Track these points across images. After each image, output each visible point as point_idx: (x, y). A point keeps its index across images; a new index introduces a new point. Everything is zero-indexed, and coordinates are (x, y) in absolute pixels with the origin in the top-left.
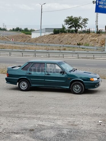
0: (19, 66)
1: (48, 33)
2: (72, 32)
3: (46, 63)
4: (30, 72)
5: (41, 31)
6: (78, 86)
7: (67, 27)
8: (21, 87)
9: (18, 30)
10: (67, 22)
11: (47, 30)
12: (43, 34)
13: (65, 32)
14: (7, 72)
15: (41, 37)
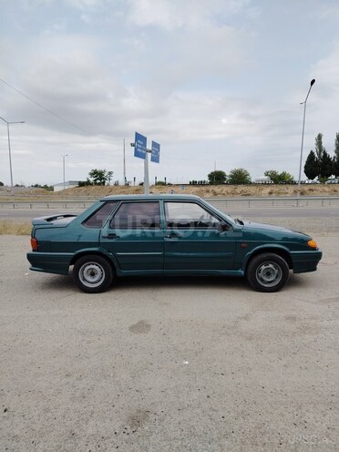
0: (65, 216)
1: (72, 186)
2: (99, 184)
3: (161, 202)
4: (112, 231)
5: (64, 184)
6: (271, 266)
7: (92, 180)
8: (84, 279)
9: (36, 186)
10: (92, 174)
11: (71, 183)
12: (66, 188)
13: (91, 184)
14: (33, 237)
15: (64, 190)
